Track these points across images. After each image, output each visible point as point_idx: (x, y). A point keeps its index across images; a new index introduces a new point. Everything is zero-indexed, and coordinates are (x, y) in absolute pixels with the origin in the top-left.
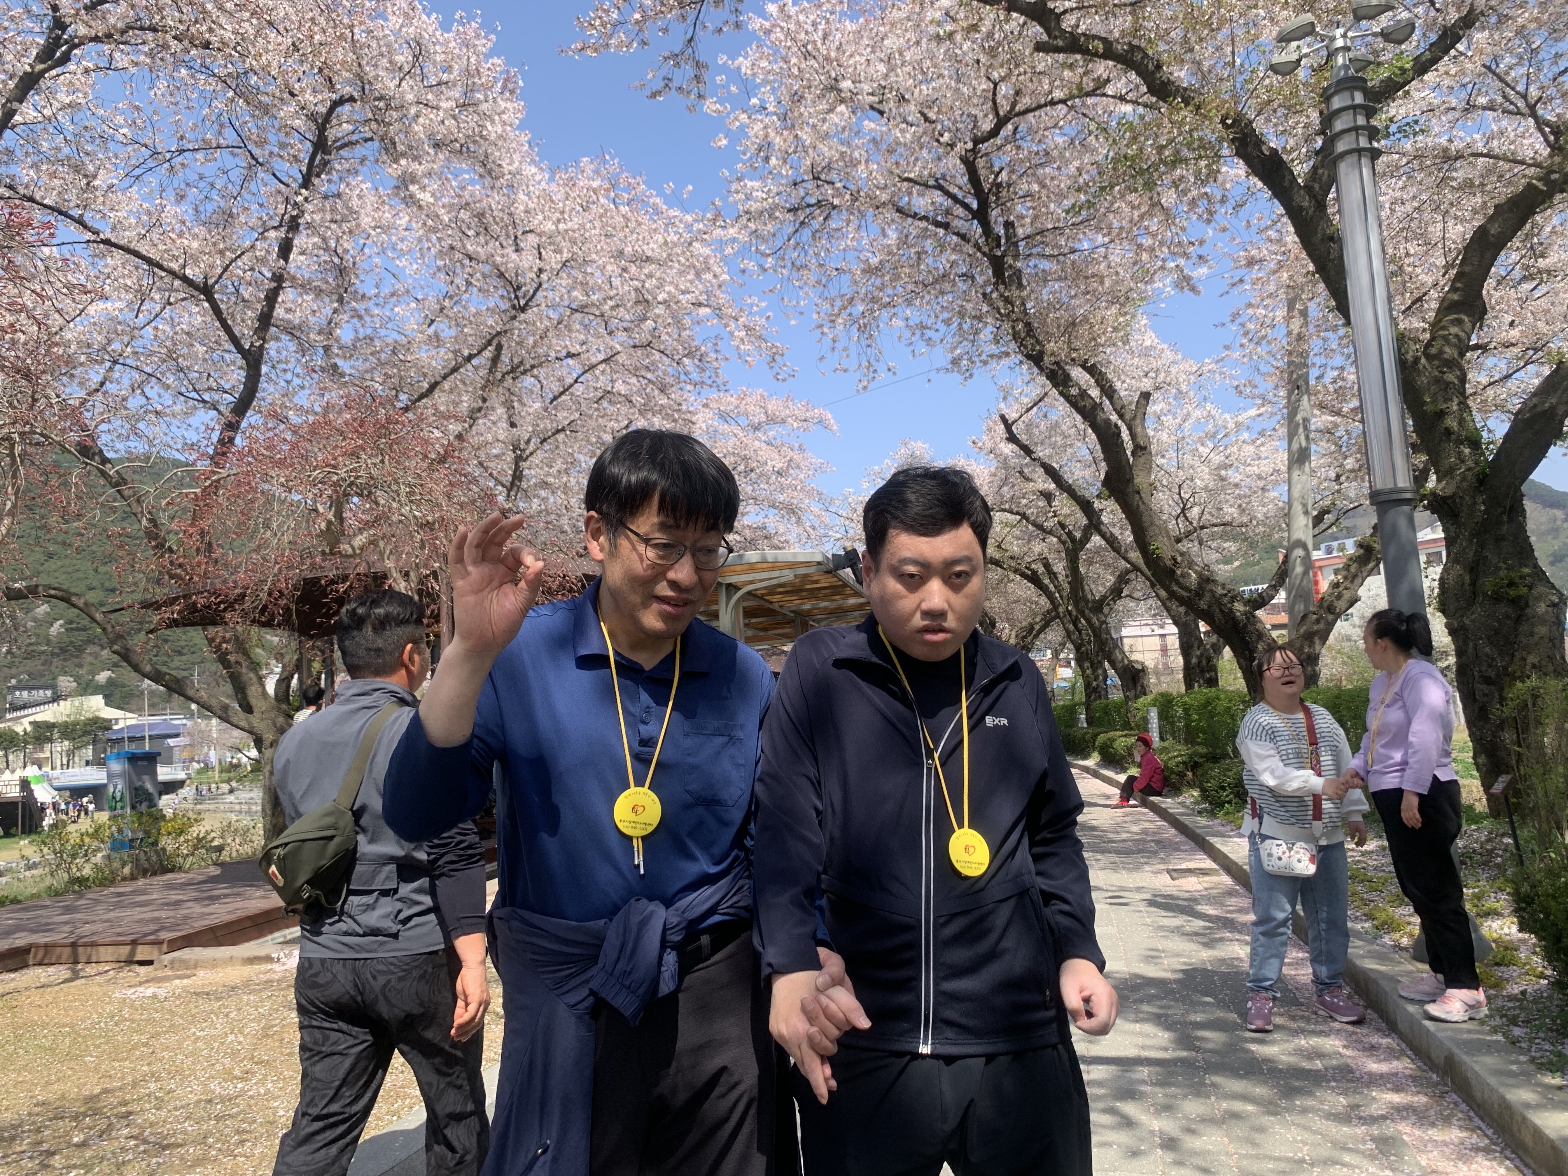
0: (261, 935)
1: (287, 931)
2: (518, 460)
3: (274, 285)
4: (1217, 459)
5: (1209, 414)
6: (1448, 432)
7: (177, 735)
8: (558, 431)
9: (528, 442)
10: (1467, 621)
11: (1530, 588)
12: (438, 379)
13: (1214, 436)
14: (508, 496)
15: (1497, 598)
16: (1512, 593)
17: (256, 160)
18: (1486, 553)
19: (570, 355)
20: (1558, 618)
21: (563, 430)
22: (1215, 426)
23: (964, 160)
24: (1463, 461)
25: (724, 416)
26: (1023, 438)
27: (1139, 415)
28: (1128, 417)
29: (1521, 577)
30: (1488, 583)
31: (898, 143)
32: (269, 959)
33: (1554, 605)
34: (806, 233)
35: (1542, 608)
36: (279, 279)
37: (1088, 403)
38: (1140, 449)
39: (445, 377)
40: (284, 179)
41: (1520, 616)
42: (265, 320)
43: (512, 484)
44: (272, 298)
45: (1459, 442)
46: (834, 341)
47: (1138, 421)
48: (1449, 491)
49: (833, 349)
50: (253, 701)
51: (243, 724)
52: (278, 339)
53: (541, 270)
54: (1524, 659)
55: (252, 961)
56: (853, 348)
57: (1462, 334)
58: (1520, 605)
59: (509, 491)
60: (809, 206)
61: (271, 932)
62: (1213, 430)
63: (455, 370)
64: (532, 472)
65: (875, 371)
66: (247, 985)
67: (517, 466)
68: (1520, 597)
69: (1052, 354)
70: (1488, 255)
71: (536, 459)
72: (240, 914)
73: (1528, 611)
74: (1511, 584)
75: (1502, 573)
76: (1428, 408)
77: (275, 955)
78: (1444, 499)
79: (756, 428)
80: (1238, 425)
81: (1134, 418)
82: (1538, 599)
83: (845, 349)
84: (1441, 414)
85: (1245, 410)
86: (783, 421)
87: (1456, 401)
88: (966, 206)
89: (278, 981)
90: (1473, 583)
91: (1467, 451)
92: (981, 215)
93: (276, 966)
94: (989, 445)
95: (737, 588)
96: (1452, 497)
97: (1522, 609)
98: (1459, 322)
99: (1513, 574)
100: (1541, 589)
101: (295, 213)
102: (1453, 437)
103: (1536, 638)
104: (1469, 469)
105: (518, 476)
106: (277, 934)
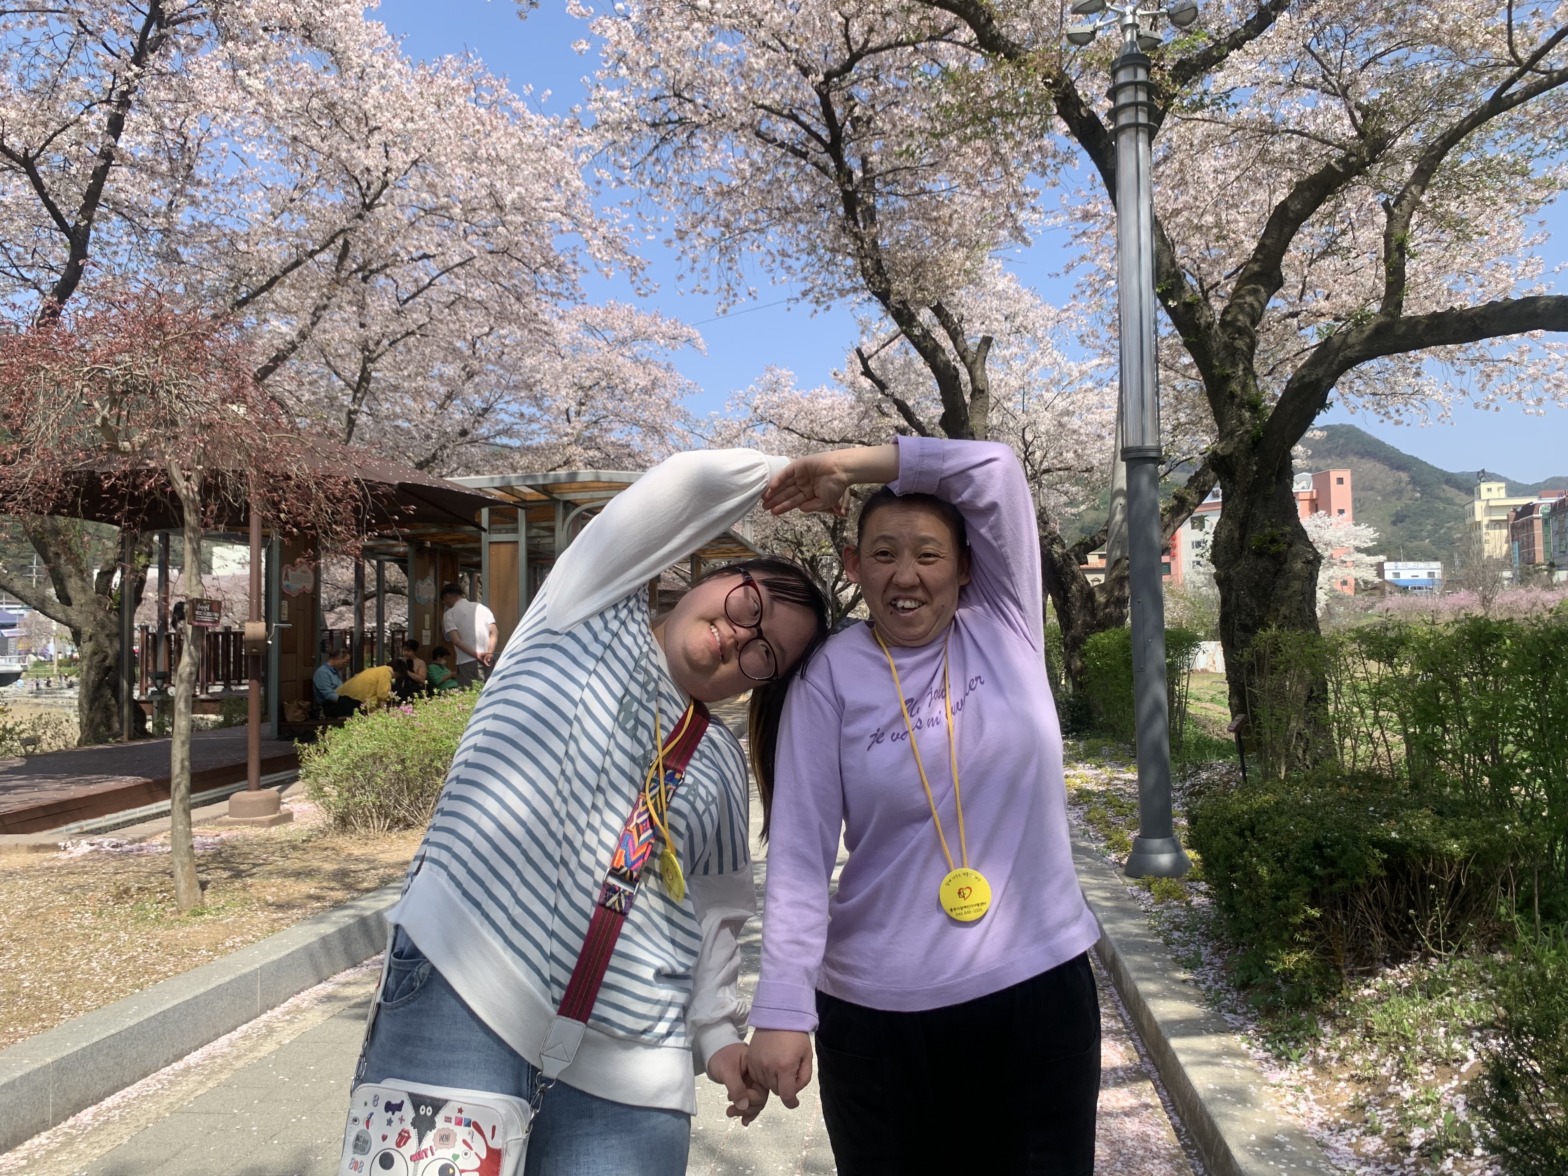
0: (55, 825)
1: (83, 823)
2: (368, 360)
3: (102, 163)
4: (1061, 404)
5: (1055, 362)
6: (1233, 395)
7: (13, 626)
8: (408, 334)
9: (378, 343)
10: (1232, 572)
11: (1290, 545)
12: (278, 273)
13: (1059, 382)
14: (354, 397)
15: (1260, 553)
16: (1273, 549)
17: (84, 27)
18: (1254, 511)
19: (425, 256)
20: (1311, 574)
21: (413, 333)
22: (1060, 373)
23: (818, 90)
24: (1242, 424)
25: (591, 329)
26: (878, 373)
27: (980, 360)
28: (969, 360)
29: (1283, 535)
30: (1254, 540)
31: (752, 69)
32: (55, 847)
33: (1308, 562)
34: (667, 151)
35: (1298, 565)
36: (107, 156)
37: (929, 344)
38: (979, 392)
39: (285, 272)
40: (115, 49)
41: (1278, 571)
42: (92, 197)
43: (359, 384)
44: (100, 175)
45: (1241, 406)
46: (694, 261)
47: (978, 365)
48: (1228, 451)
49: (693, 269)
50: (72, 594)
51: (60, 616)
52: (107, 219)
53: (388, 170)
54: (1277, 610)
55: (37, 848)
56: (713, 272)
57: (1256, 304)
58: (1279, 561)
59: (356, 391)
60: (670, 122)
61: (67, 823)
62: (1057, 377)
63: (297, 264)
64: (381, 373)
65: (735, 295)
66: (27, 872)
67: (364, 369)
68: (1279, 553)
69: (899, 293)
70: (1286, 230)
71: (386, 360)
72: (33, 804)
73: (1286, 566)
74: (1273, 541)
75: (1268, 530)
76: (1216, 372)
77: (62, 844)
78: (1223, 458)
79: (623, 342)
80: (1082, 374)
81: (974, 362)
82: (1296, 556)
83: (705, 270)
84: (1227, 378)
85: (1090, 359)
86: (649, 339)
87: (1241, 367)
88: (819, 138)
89: (60, 868)
90: (1242, 538)
91: (1247, 415)
92: (834, 148)
93: (63, 855)
94: (849, 377)
95: (575, 505)
96: (1230, 456)
97: (1281, 564)
98: (1255, 292)
99: (1276, 532)
100: (1299, 547)
101: (125, 88)
102: (1237, 400)
103: (1290, 592)
104: (1247, 432)
105: (365, 377)
106: (72, 825)
